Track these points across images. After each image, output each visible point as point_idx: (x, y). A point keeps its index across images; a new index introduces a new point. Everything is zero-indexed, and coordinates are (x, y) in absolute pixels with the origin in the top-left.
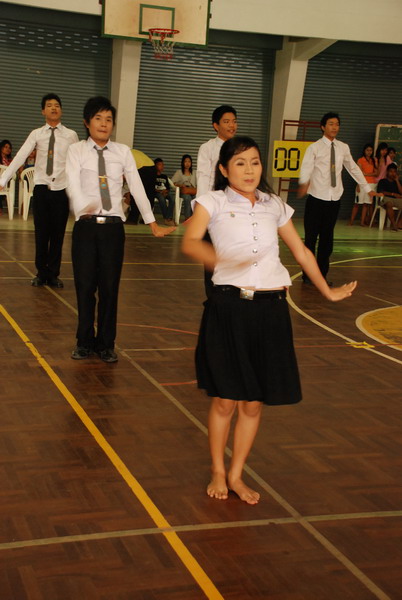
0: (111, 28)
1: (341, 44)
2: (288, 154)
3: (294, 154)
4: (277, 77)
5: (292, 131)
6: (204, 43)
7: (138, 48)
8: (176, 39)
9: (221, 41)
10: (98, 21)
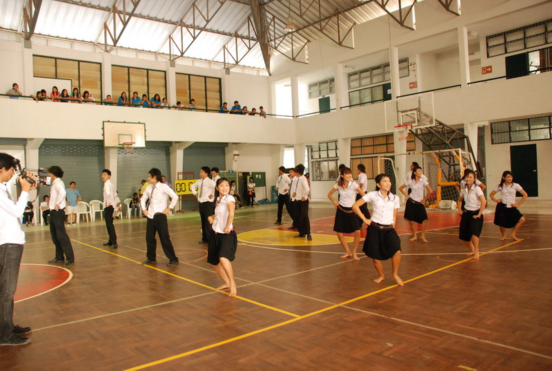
0: (107, 144)
1: (196, 143)
2: (181, 185)
3: (183, 185)
4: (171, 157)
5: (181, 176)
6: (144, 146)
7: (116, 150)
8: (134, 146)
9: (150, 145)
10: (102, 142)
